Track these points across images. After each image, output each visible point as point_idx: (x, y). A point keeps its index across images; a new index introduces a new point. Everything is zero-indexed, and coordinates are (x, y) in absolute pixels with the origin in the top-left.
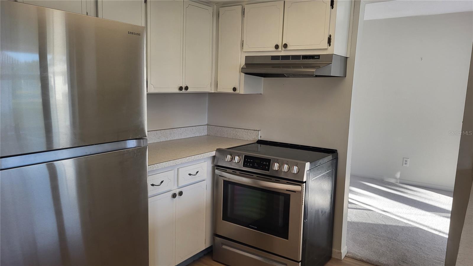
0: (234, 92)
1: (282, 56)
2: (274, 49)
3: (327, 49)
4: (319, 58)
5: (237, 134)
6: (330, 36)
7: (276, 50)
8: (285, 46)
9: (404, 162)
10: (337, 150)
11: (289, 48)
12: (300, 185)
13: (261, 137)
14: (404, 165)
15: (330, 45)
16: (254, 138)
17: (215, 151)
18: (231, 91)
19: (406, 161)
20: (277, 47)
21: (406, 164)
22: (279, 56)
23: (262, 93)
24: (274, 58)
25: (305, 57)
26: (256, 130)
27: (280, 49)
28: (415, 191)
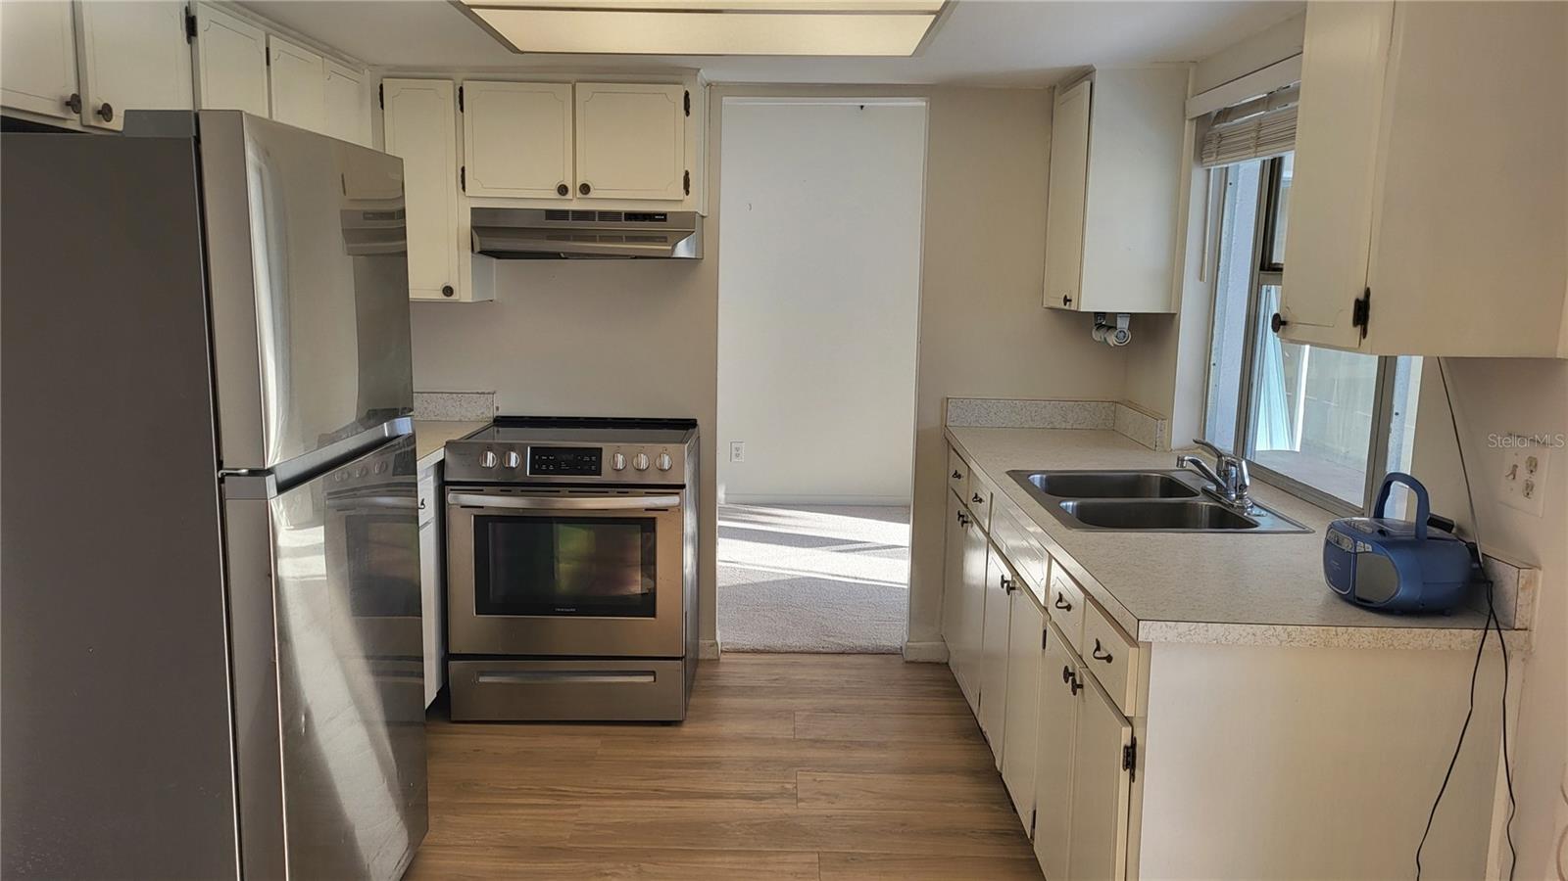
0: (445, 297)
1: (574, 212)
2: (555, 195)
3: (681, 201)
4: (665, 220)
5: (426, 408)
6: (687, 173)
7: (559, 196)
8: (585, 189)
9: (734, 452)
10: (695, 420)
11: (592, 194)
12: (677, 494)
13: (497, 408)
14: (734, 460)
15: (687, 193)
16: (479, 412)
17: (443, 449)
18: (439, 296)
19: (737, 449)
20: (563, 190)
21: (737, 455)
22: (566, 212)
23: (495, 298)
24: (552, 214)
25: (632, 216)
26: (489, 393)
27: (570, 195)
28: (779, 516)
